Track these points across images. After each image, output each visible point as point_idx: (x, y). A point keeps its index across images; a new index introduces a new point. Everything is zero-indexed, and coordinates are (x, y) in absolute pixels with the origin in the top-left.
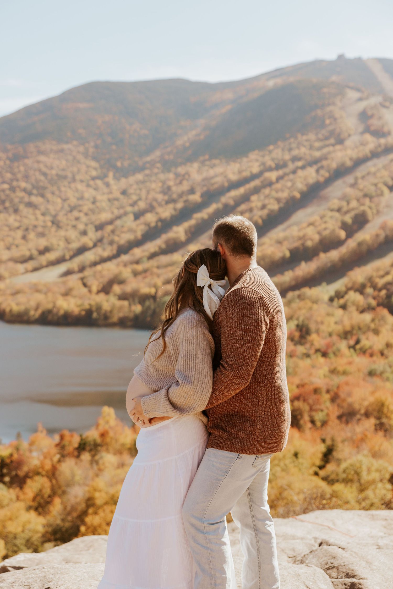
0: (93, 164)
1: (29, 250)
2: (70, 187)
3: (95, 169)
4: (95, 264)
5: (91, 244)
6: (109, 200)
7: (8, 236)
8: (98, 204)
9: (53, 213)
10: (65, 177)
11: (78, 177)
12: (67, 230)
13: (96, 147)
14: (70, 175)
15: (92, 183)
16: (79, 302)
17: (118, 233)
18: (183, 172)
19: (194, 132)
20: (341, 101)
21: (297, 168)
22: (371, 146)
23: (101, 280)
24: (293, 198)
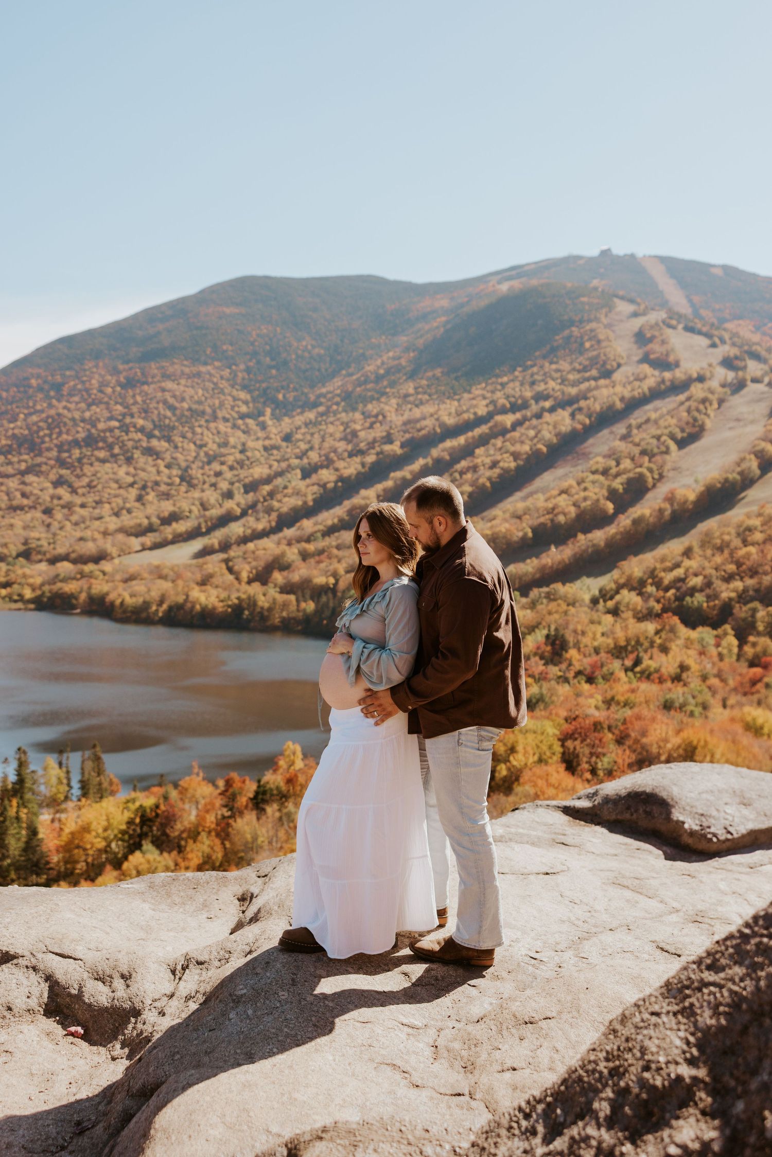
0: (243, 395)
1: (148, 518)
2: (208, 429)
3: (246, 403)
4: (244, 540)
5: (238, 511)
6: (266, 449)
7: (116, 496)
8: (249, 454)
9: (183, 464)
10: (203, 413)
11: (220, 414)
12: (203, 491)
13: (248, 370)
14: (208, 410)
15: (240, 422)
16: (224, 595)
17: (279, 496)
18: (375, 412)
19: (391, 354)
20: (606, 316)
21: (543, 409)
22: (651, 382)
23: (254, 564)
24: (536, 453)
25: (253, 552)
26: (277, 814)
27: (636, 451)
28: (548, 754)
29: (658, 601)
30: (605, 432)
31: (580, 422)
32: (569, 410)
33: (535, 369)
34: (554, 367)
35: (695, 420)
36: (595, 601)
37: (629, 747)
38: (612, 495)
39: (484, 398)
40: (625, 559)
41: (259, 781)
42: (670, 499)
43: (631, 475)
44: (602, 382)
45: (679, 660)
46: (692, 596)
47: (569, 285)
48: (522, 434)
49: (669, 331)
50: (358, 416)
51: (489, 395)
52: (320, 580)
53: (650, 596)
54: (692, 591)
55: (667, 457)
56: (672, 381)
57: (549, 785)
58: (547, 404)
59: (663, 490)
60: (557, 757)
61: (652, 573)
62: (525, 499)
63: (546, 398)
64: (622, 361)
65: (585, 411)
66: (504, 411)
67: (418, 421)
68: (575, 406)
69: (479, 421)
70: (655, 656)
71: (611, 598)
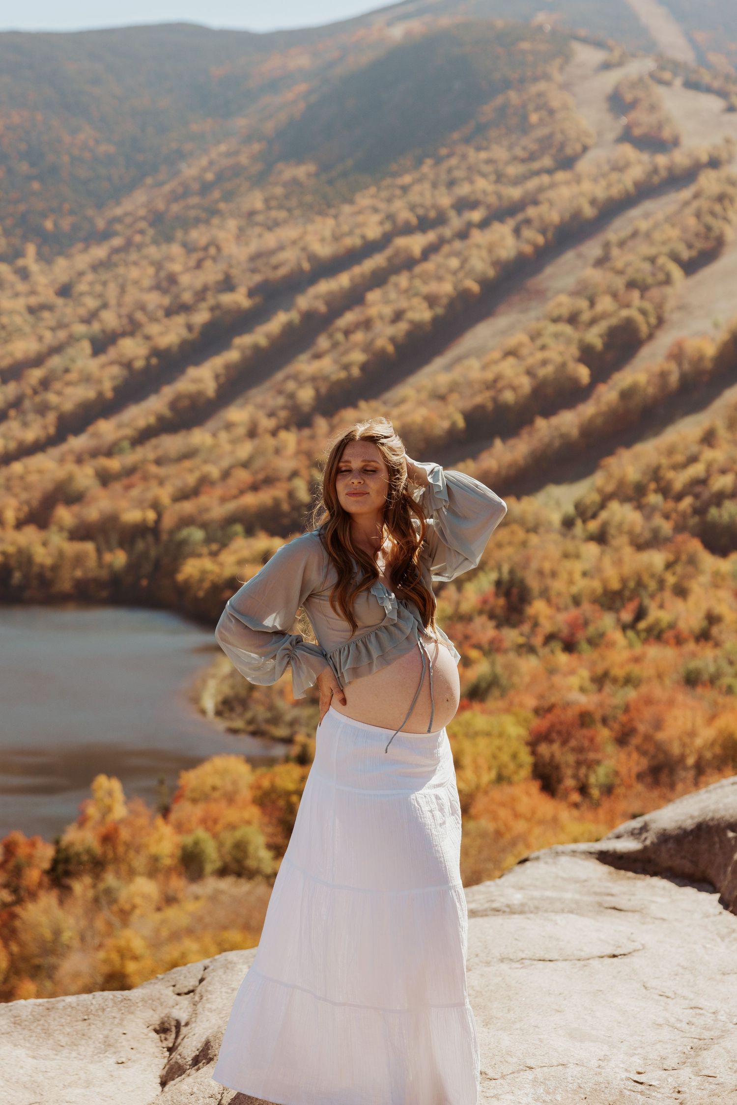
4: (6, 459)
6: (30, 310)
8: (4, 318)
17: (57, 386)
18: (203, 241)
19: (223, 148)
20: (561, 69)
21: (470, 225)
22: (636, 173)
23: (24, 496)
24: (462, 297)
25: (22, 478)
26: (90, 894)
27: (619, 283)
28: (512, 766)
29: (667, 517)
30: (569, 256)
31: (528, 242)
32: (511, 223)
33: (454, 161)
34: (483, 155)
35: (709, 228)
36: (568, 523)
37: (638, 748)
38: (587, 355)
39: (376, 210)
40: (610, 452)
41: (57, 842)
42: (677, 355)
43: (614, 321)
44: (561, 176)
45: (704, 607)
46: (719, 505)
47: (500, 23)
48: (439, 266)
49: (660, 91)
50: (176, 249)
51: (382, 206)
52: (132, 516)
53: (654, 509)
54: (719, 498)
55: (668, 290)
56: (670, 170)
57: (517, 816)
58: (476, 216)
59: (665, 341)
60: (525, 772)
61: (655, 474)
62: (449, 368)
63: (473, 205)
64: (589, 141)
65: (536, 223)
66: (407, 230)
67: (272, 253)
68: (520, 217)
69: (370, 248)
70: (667, 604)
71: (594, 516)
